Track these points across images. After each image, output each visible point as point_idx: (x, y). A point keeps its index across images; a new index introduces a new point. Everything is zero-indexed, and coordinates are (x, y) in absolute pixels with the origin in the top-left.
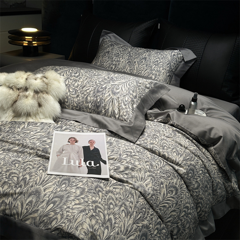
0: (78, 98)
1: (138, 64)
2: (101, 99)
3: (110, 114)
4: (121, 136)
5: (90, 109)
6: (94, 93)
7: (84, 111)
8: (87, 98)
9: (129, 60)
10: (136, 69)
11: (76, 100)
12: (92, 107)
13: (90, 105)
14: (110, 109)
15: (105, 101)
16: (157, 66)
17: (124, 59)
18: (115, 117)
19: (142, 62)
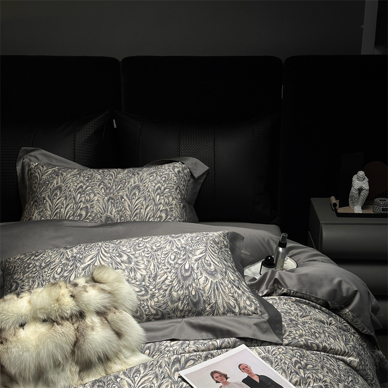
0: (156, 300)
1: (129, 199)
2: (197, 290)
3: (222, 309)
4: (259, 340)
5: (181, 311)
6: (179, 282)
7: (170, 318)
8: (170, 294)
9: (109, 196)
10: (127, 208)
11: (153, 304)
12: (185, 307)
13: (180, 304)
14: (220, 301)
15: (204, 290)
16: (163, 196)
17: (98, 195)
18: (234, 312)
19: (135, 194)
